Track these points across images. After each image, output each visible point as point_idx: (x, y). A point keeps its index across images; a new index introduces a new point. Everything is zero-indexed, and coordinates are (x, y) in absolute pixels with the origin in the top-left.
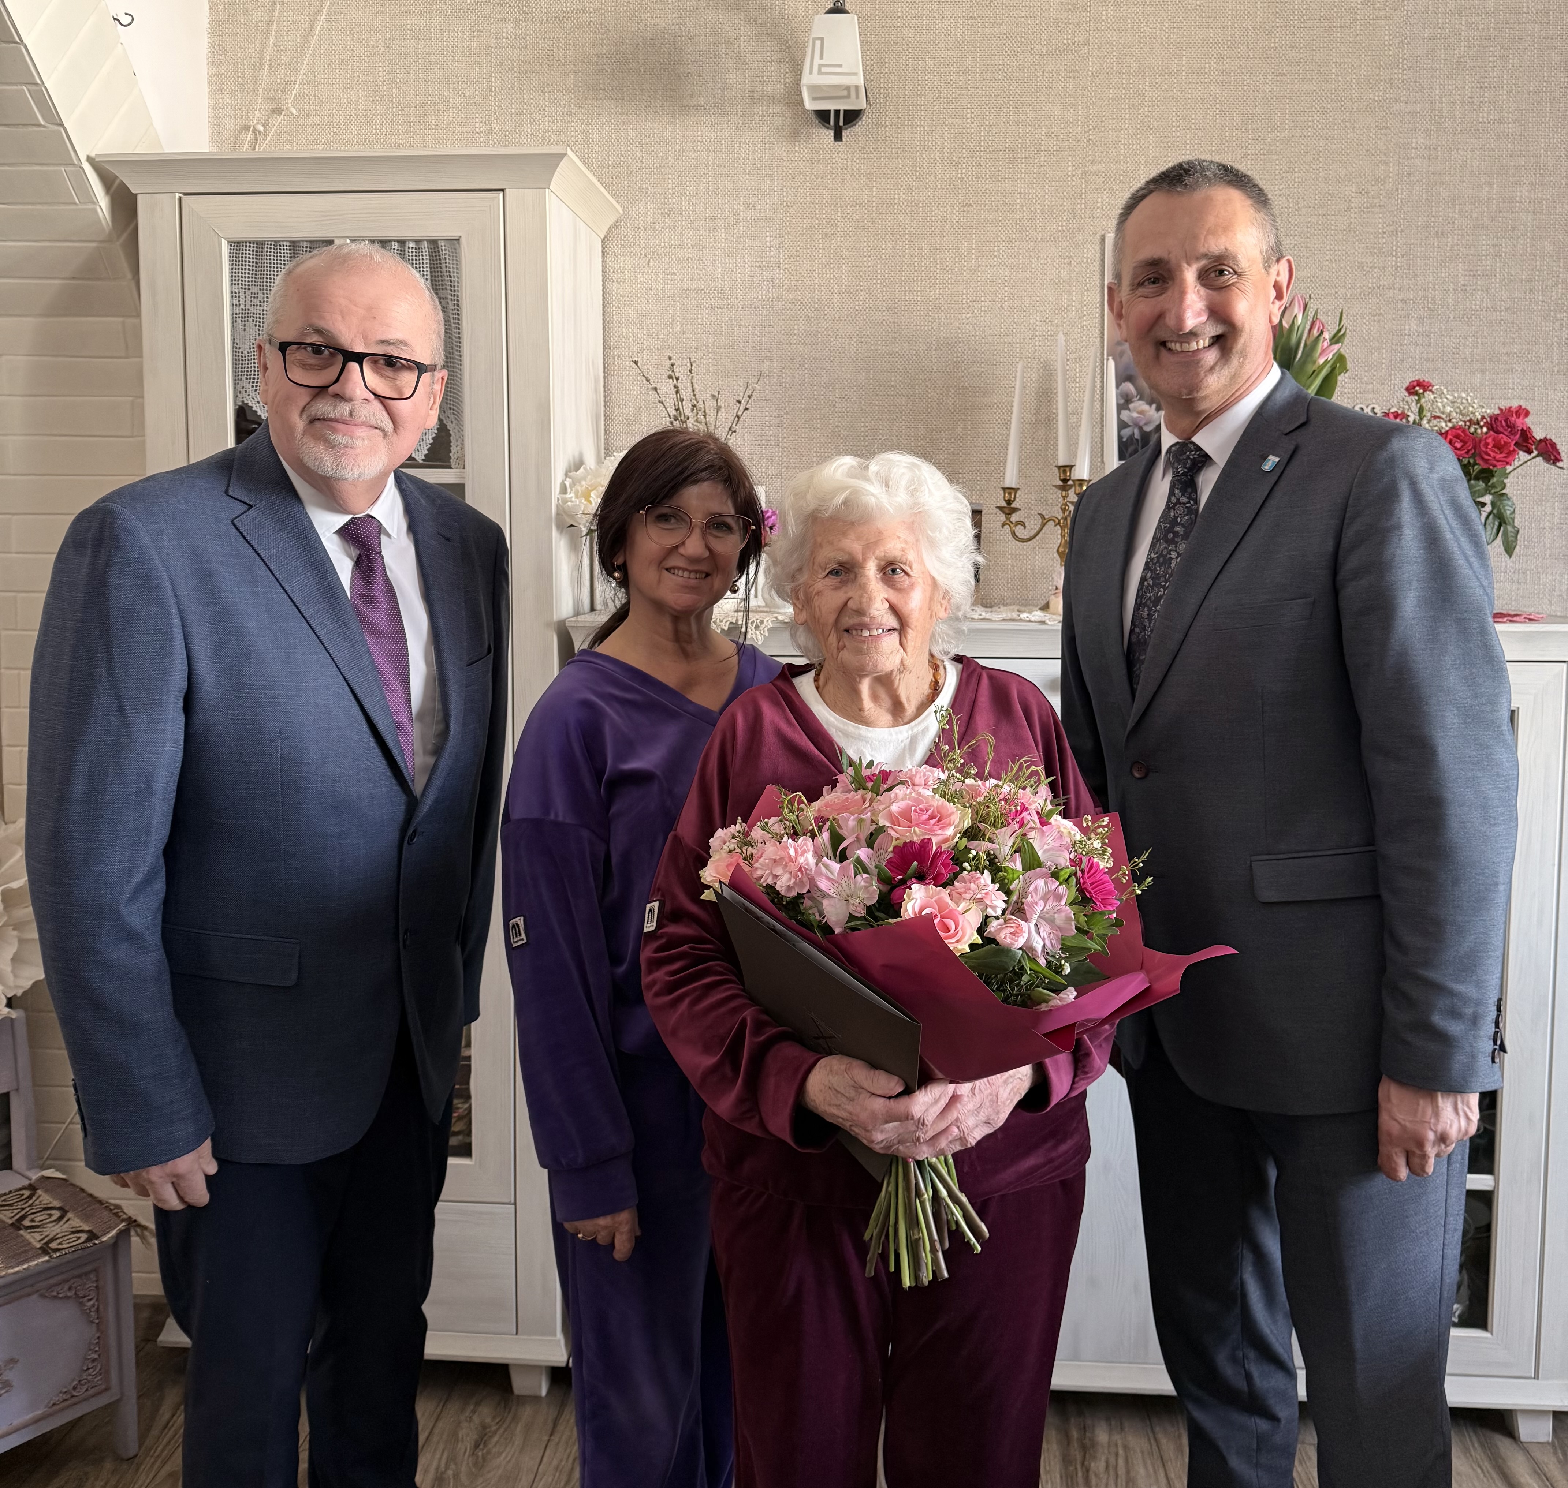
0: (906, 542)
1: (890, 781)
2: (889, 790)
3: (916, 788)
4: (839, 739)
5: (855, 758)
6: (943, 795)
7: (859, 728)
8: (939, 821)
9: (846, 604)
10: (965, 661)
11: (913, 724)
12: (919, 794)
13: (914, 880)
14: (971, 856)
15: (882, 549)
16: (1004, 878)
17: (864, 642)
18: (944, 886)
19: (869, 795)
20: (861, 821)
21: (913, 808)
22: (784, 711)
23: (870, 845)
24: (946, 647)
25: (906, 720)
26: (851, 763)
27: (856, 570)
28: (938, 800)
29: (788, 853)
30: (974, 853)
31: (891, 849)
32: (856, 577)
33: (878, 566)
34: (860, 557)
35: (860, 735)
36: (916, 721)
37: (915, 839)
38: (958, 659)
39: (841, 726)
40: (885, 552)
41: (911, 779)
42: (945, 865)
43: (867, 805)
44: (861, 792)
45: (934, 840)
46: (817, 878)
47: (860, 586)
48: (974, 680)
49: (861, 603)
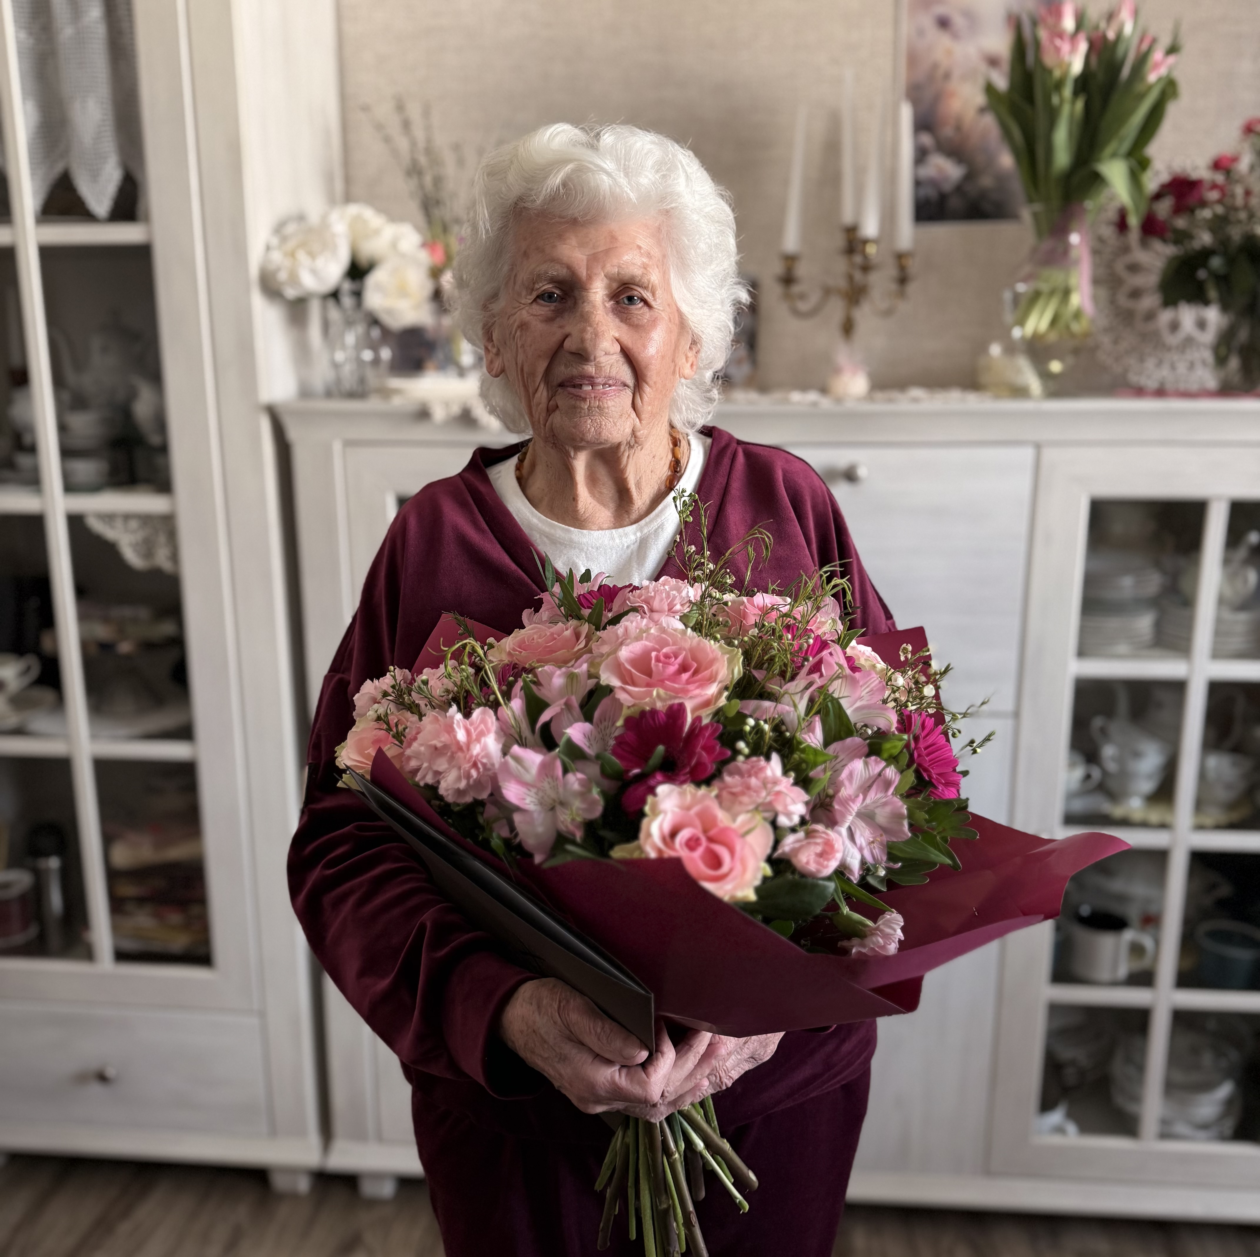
0: (649, 256)
1: (616, 606)
2: (615, 621)
3: (656, 616)
4: (543, 546)
5: (564, 571)
6: (698, 628)
7: (569, 531)
8: (696, 672)
9: (561, 344)
10: (715, 434)
11: (643, 522)
12: (663, 630)
13: (659, 777)
14: (747, 728)
15: (615, 261)
16: (802, 761)
17: (584, 399)
18: (708, 782)
19: (585, 628)
20: (571, 677)
21: (654, 654)
22: (471, 513)
23: (588, 717)
24: (691, 417)
25: (634, 516)
26: (558, 576)
27: (576, 293)
28: (692, 638)
29: (455, 737)
30: (751, 722)
31: (620, 723)
32: (575, 303)
33: (608, 287)
34: (583, 273)
35: (571, 541)
36: (647, 519)
37: (659, 705)
38: (708, 432)
39: (547, 529)
40: (619, 267)
41: (647, 602)
42: (708, 749)
43: (582, 645)
44: (573, 623)
45: (689, 706)
46: (500, 778)
47: (582, 316)
48: (726, 461)
49: (583, 341)
